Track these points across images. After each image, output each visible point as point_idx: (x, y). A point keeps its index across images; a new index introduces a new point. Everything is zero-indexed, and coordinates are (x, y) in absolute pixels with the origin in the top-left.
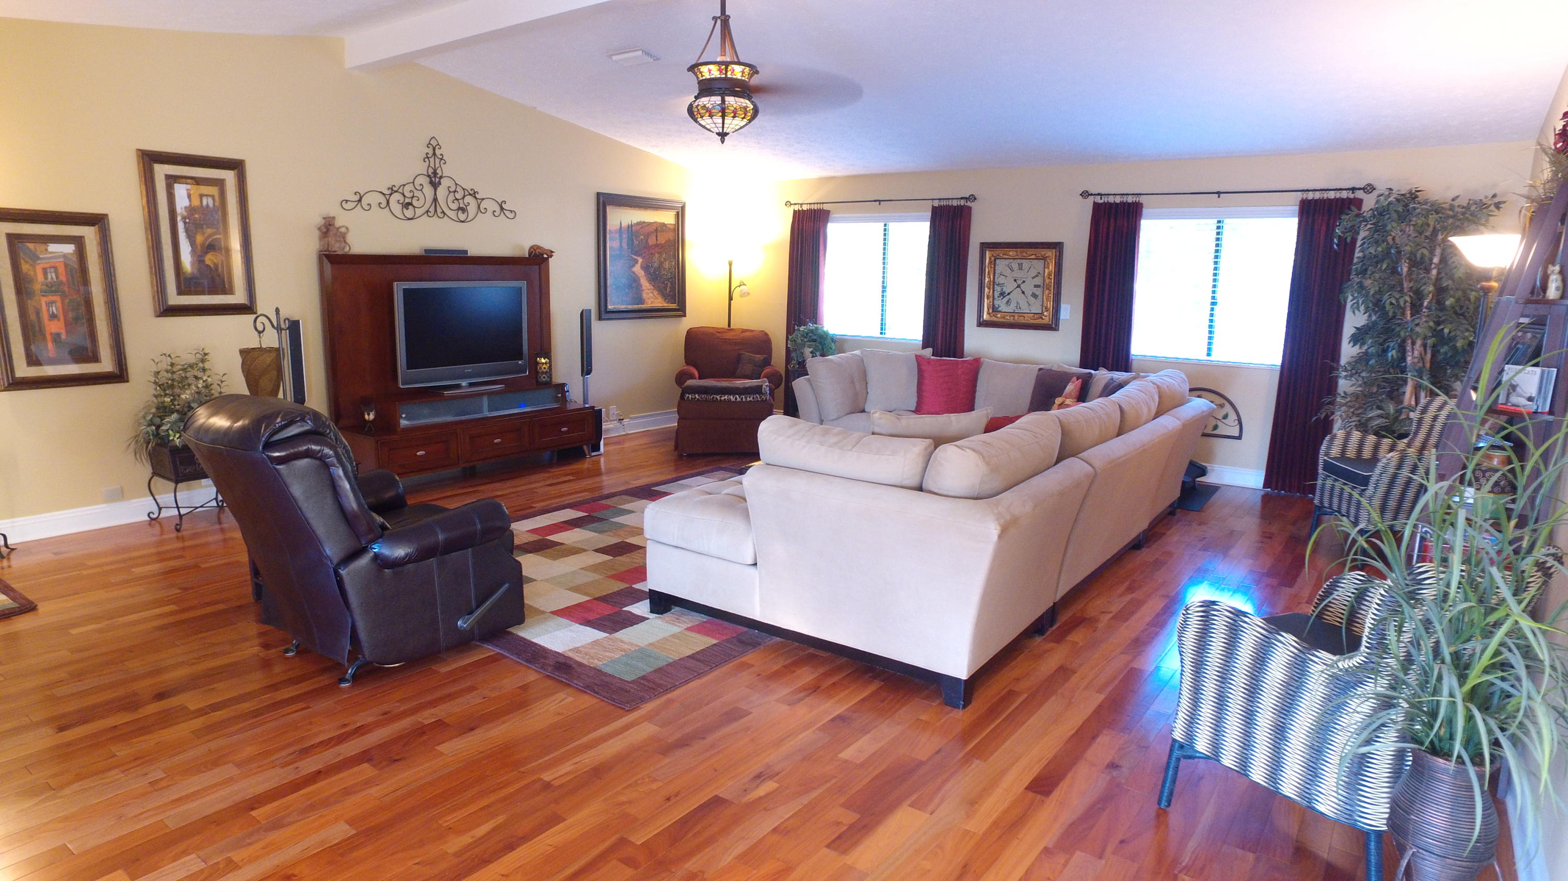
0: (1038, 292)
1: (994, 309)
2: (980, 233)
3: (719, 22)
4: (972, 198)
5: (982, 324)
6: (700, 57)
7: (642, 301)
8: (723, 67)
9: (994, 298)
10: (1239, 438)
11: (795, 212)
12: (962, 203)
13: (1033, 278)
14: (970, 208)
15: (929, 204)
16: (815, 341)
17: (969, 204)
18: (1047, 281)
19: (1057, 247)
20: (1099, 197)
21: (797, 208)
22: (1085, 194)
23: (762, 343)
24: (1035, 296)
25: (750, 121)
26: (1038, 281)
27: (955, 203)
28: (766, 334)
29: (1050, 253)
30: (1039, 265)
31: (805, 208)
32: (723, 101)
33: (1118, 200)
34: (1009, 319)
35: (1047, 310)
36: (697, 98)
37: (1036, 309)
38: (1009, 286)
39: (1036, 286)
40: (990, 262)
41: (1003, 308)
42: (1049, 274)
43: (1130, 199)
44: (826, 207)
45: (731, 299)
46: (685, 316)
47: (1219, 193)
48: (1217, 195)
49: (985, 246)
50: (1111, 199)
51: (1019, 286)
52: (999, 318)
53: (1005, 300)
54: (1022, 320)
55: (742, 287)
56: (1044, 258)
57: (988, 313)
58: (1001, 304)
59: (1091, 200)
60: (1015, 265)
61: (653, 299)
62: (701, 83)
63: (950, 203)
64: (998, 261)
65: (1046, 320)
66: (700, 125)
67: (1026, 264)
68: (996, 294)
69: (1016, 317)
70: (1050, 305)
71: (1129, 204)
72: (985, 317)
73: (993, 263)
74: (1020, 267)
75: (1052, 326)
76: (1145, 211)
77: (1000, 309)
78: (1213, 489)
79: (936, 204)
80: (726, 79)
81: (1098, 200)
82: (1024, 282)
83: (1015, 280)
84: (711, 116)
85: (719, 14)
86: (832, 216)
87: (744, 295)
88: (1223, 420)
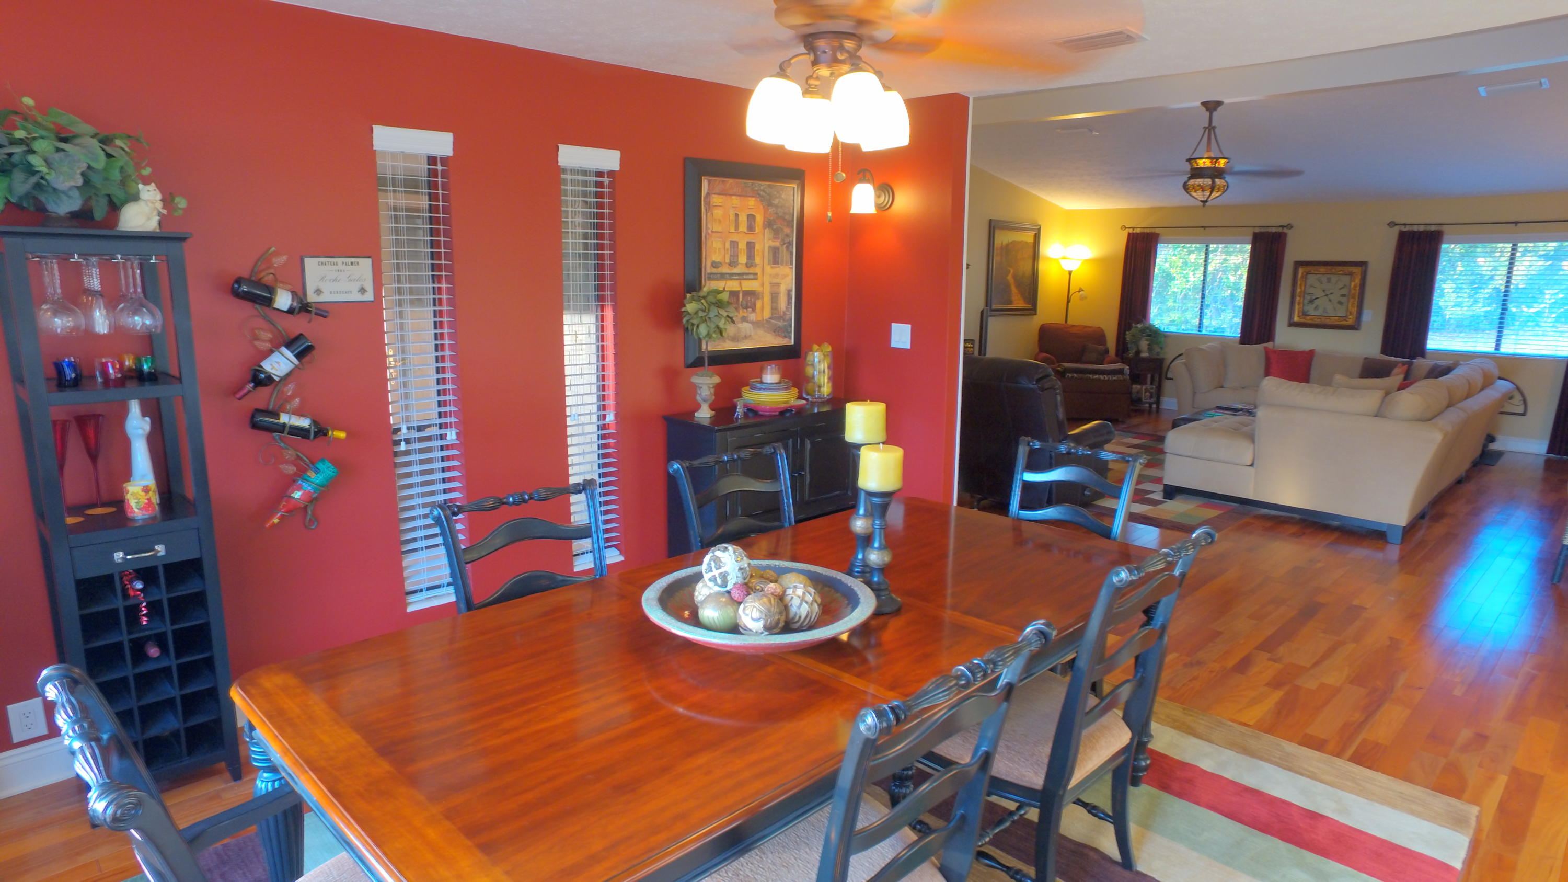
0: (1344, 300)
1: (1304, 314)
2: (1293, 252)
3: (1207, 130)
4: (1290, 226)
5: (1292, 324)
6: (1193, 153)
7: (1010, 302)
8: (1214, 160)
9: (1304, 305)
10: (1523, 414)
11: (1129, 234)
12: (1280, 230)
13: (1341, 289)
14: (1285, 235)
15: (1251, 230)
16: (1149, 336)
17: (1285, 230)
18: (1353, 291)
19: (1363, 264)
20: (1404, 226)
21: (1131, 231)
22: (1392, 224)
23: (1099, 336)
24: (1340, 303)
25: (1223, 193)
26: (1344, 291)
27: (1274, 230)
28: (1102, 330)
29: (1357, 270)
30: (1346, 279)
31: (1138, 231)
32: (1213, 182)
33: (1422, 228)
34: (1317, 321)
35: (1351, 314)
36: (1190, 178)
37: (1341, 312)
38: (1318, 293)
39: (1343, 296)
40: (1302, 277)
41: (1312, 312)
42: (1355, 286)
43: (1433, 228)
44: (1157, 231)
45: (1068, 301)
46: (1036, 314)
47: (1516, 223)
48: (1514, 224)
49: (1298, 264)
50: (1415, 228)
51: (1327, 295)
52: (1307, 320)
53: (1314, 306)
54: (1328, 322)
55: (1081, 292)
56: (1351, 274)
57: (1299, 317)
58: (1310, 309)
59: (1397, 229)
60: (1324, 278)
61: (1019, 303)
62: (1193, 169)
63: (1270, 230)
64: (1309, 276)
65: (1350, 321)
66: (1193, 197)
67: (1334, 278)
68: (1306, 302)
69: (1323, 320)
70: (1354, 310)
71: (1432, 232)
72: (1296, 319)
73: (1305, 277)
74: (1329, 281)
75: (1354, 327)
76: (1445, 237)
77: (1308, 313)
78: (1499, 454)
79: (1257, 230)
80: (1215, 168)
81: (1403, 229)
82: (1332, 293)
83: (1324, 291)
84: (1203, 191)
85: (1207, 125)
86: (1161, 238)
87: (1082, 298)
88: (1510, 401)
